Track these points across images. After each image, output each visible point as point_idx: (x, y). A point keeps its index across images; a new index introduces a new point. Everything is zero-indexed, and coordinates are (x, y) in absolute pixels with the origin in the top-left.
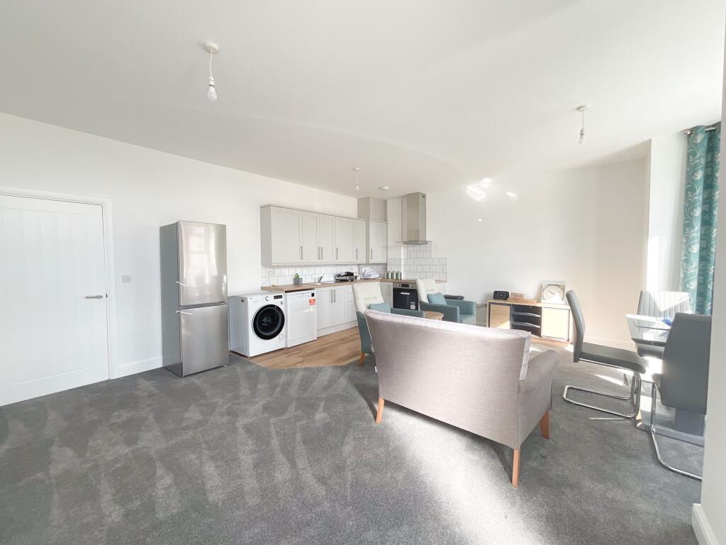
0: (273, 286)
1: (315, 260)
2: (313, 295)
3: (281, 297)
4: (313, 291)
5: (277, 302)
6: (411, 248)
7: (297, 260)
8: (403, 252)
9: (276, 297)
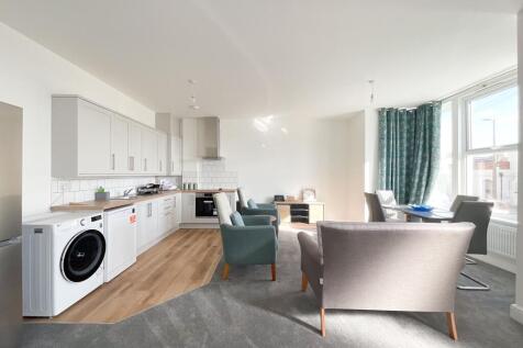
0: (71, 204)
1: (126, 171)
2: (133, 211)
3: (99, 217)
4: (132, 207)
5: (95, 226)
6: (206, 162)
7: (107, 170)
8: (198, 166)
9: (94, 219)
